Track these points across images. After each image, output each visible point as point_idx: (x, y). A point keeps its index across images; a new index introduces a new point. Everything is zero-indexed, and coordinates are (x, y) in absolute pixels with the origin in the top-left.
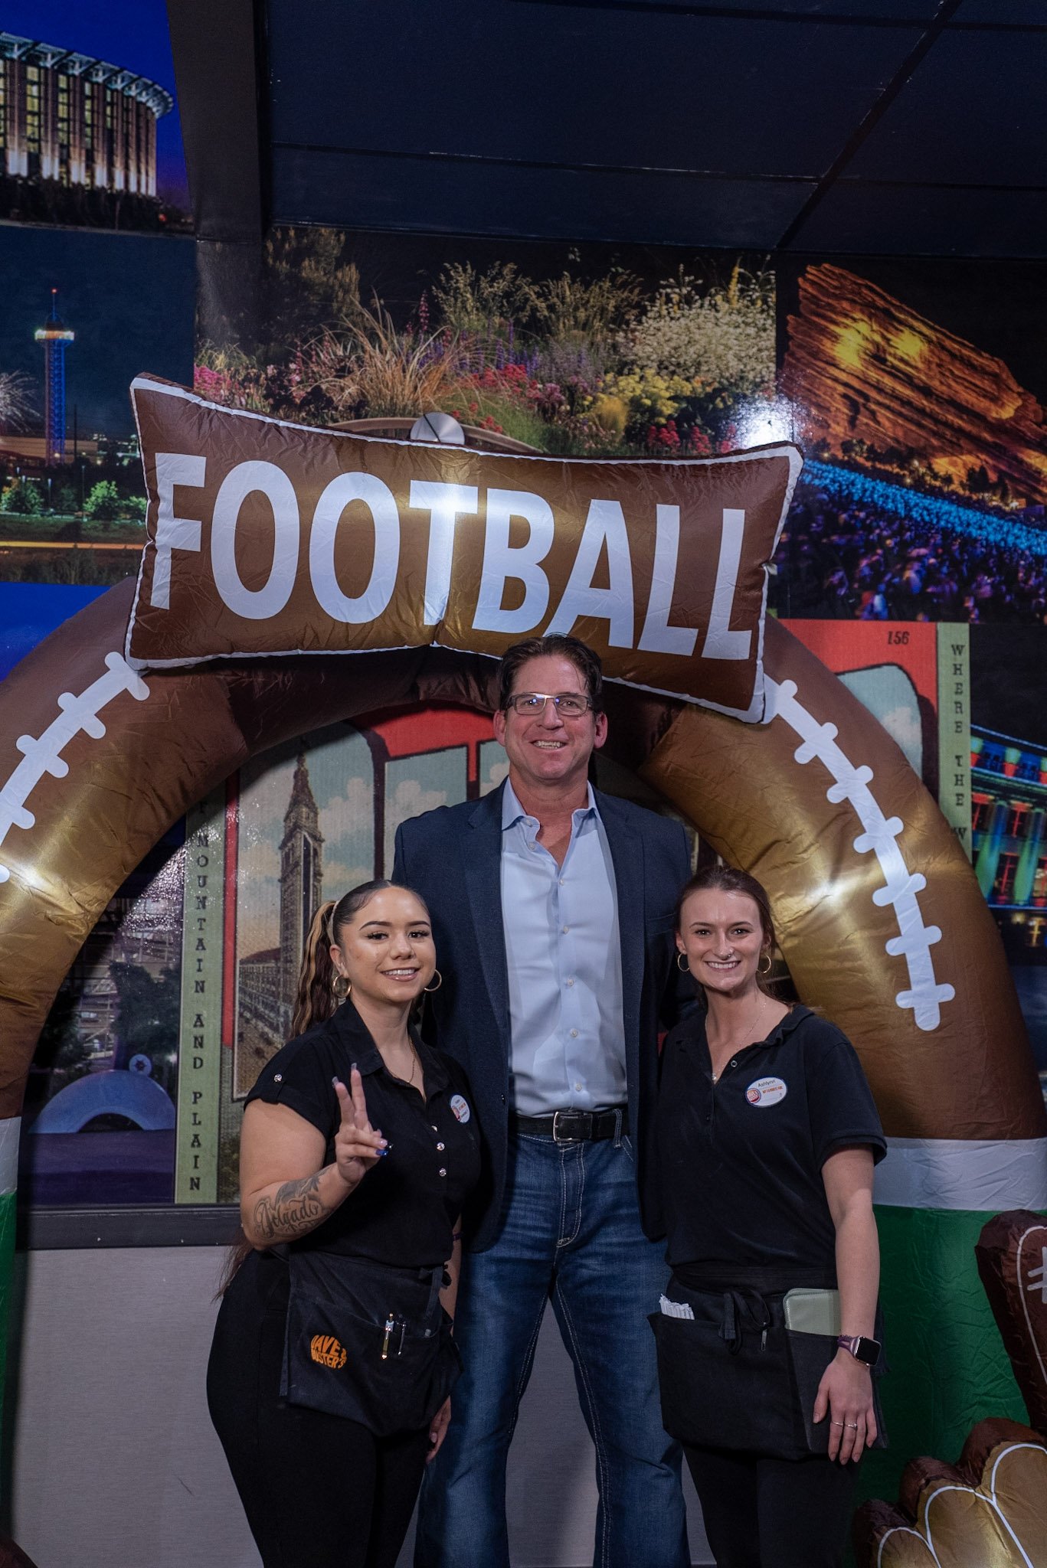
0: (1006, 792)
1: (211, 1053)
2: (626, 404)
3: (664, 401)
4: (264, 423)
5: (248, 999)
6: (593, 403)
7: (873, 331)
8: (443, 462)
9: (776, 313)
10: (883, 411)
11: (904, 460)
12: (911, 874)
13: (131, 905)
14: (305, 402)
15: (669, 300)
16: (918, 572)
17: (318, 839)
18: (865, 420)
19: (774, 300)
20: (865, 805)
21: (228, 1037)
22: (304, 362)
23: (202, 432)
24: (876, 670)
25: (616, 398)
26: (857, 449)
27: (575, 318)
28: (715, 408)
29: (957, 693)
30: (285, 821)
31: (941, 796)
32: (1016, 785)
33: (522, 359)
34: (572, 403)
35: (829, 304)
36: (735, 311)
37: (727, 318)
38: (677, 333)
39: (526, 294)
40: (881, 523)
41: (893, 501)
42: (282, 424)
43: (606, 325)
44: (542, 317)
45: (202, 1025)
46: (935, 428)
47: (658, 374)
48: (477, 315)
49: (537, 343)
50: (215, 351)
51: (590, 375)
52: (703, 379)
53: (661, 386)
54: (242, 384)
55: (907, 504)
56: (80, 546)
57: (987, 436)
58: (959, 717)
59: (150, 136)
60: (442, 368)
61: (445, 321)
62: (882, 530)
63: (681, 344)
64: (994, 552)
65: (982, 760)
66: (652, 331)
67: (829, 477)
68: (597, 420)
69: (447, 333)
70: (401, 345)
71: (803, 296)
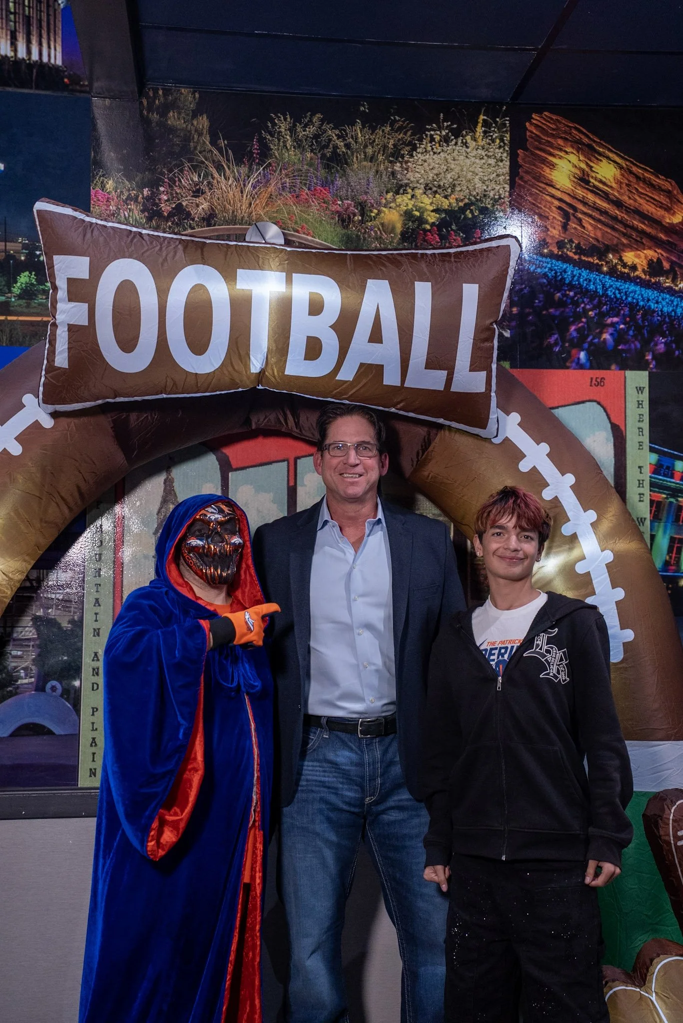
0: (675, 492)
2: (401, 215)
3: (429, 213)
4: (131, 231)
6: (378, 214)
7: (580, 160)
8: (261, 256)
9: (509, 148)
10: (587, 219)
11: (602, 255)
12: (602, 551)
13: (47, 575)
14: (171, 215)
15: (432, 140)
16: (611, 334)
18: (574, 226)
19: (509, 139)
20: (570, 503)
22: (170, 186)
23: (86, 239)
24: (581, 405)
25: (395, 211)
26: (568, 246)
27: (365, 153)
28: (466, 218)
29: (639, 421)
30: (157, 514)
31: (628, 495)
32: (682, 487)
33: (326, 183)
34: (362, 215)
35: (549, 142)
36: (480, 147)
37: (475, 152)
38: (438, 164)
39: (329, 136)
40: (585, 300)
41: (594, 284)
42: (144, 231)
43: (387, 158)
44: (341, 153)
46: (625, 231)
48: (294, 151)
49: (338, 171)
50: (106, 178)
51: (376, 194)
52: (457, 197)
53: (427, 201)
54: (126, 202)
55: (604, 286)
56: (9, 318)
57: (662, 236)
58: (641, 439)
59: (57, 20)
60: (269, 190)
61: (271, 156)
62: (586, 305)
63: (441, 171)
64: (667, 319)
65: (657, 469)
66: (420, 162)
67: (548, 266)
68: (380, 227)
69: (273, 164)
70: (239, 173)
71: (530, 136)
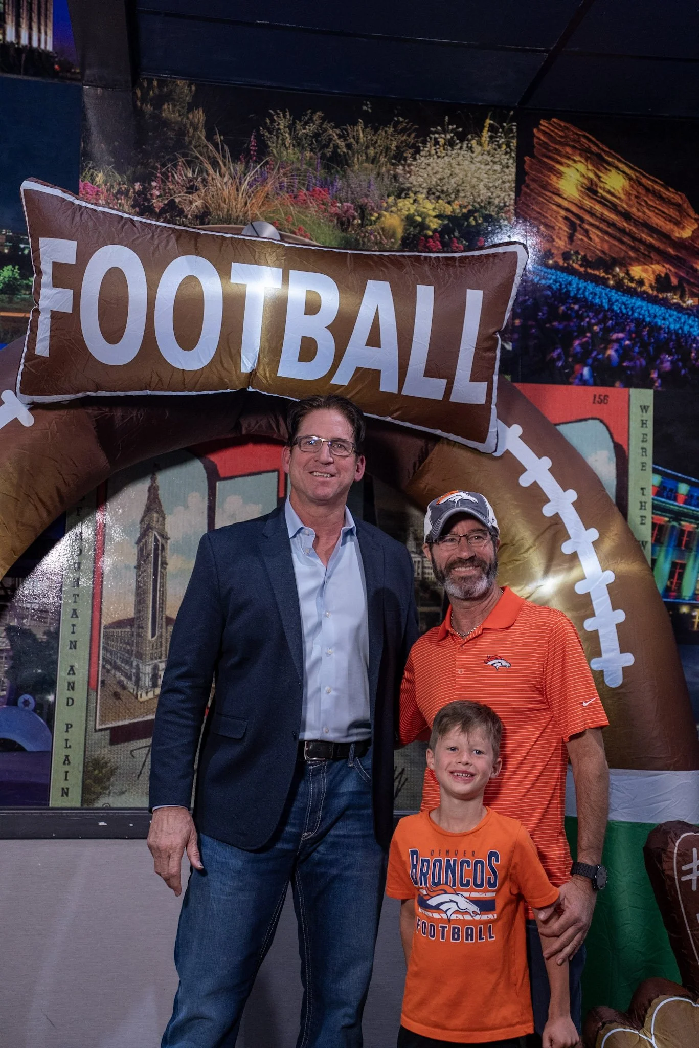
0: (678, 516)
1: (80, 694)
3: (432, 218)
4: (122, 217)
5: (109, 655)
6: (378, 218)
7: (588, 170)
8: (257, 250)
9: (516, 155)
10: (594, 230)
11: (608, 268)
12: (603, 571)
13: (23, 582)
14: (163, 211)
15: (436, 143)
16: (616, 351)
17: (165, 538)
18: (580, 237)
19: (515, 145)
20: (571, 519)
21: (93, 683)
22: (163, 181)
23: (75, 222)
24: (583, 423)
25: (395, 216)
26: (574, 258)
27: (367, 154)
28: (469, 225)
29: (643, 441)
30: (140, 523)
31: (629, 517)
32: (685, 510)
33: (326, 184)
34: (362, 217)
35: (556, 149)
36: (486, 153)
37: (480, 158)
38: (442, 168)
39: (331, 135)
40: (590, 314)
41: (600, 298)
42: (136, 218)
43: (389, 160)
44: (342, 153)
45: (74, 674)
46: (632, 244)
47: (427, 198)
48: (293, 150)
49: (338, 172)
50: (96, 171)
51: (377, 197)
52: (461, 203)
53: (429, 207)
54: (116, 196)
55: (610, 300)
57: (671, 251)
58: (644, 459)
59: (48, 4)
60: (266, 189)
61: (269, 154)
62: (590, 319)
63: (445, 176)
65: (660, 491)
66: (423, 166)
67: (552, 279)
68: (380, 231)
69: (271, 163)
70: (235, 170)
71: (537, 143)
